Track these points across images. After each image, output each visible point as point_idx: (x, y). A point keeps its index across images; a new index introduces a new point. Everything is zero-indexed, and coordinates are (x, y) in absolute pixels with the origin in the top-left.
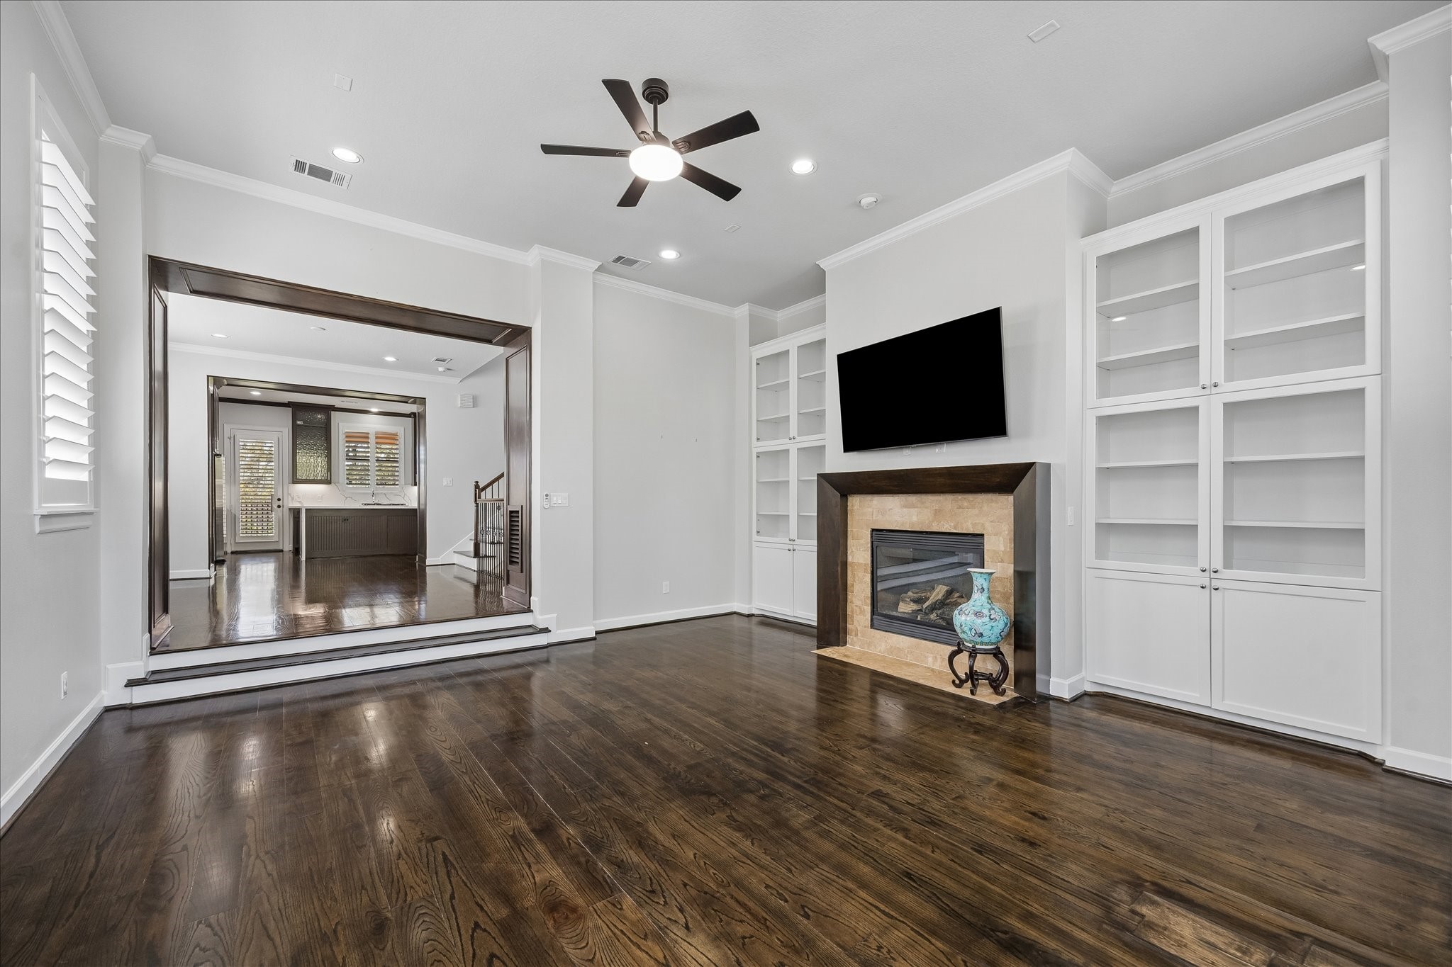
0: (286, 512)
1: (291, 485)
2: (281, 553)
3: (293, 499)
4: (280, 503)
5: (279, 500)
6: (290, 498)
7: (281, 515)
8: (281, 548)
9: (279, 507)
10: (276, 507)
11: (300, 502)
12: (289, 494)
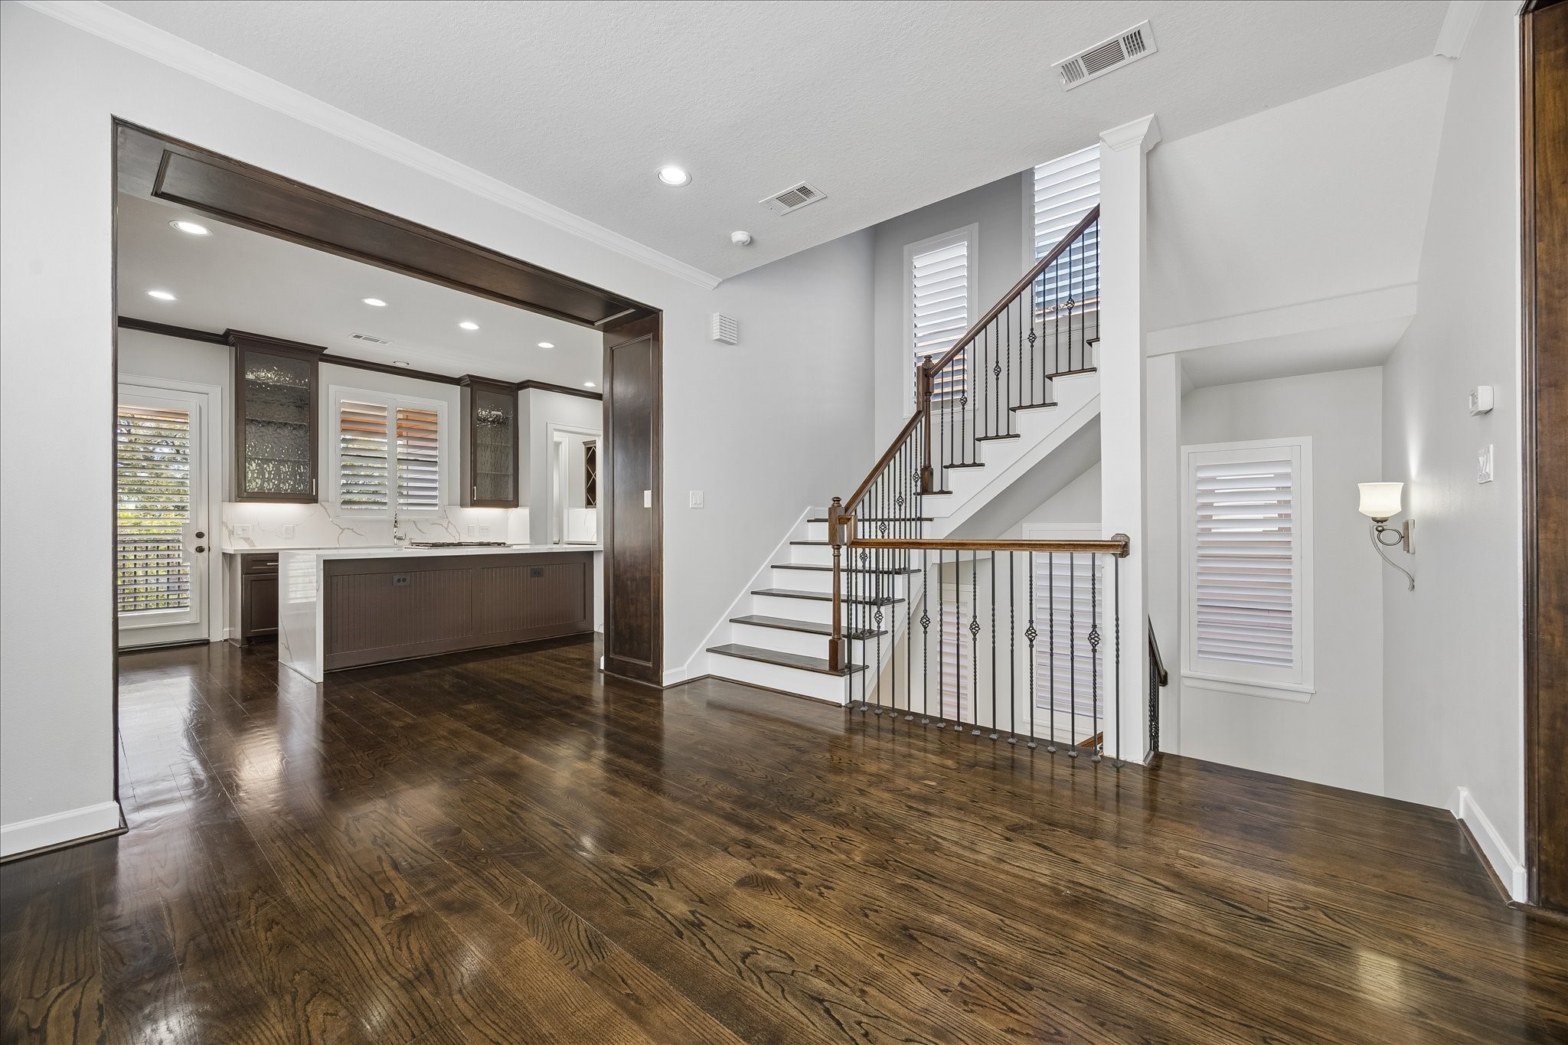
0: (217, 563)
1: (227, 505)
2: (205, 649)
3: (231, 533)
4: (203, 542)
5: (200, 535)
6: (225, 532)
7: (204, 566)
8: (205, 636)
9: (200, 550)
10: (193, 551)
11: (247, 540)
12: (223, 523)
